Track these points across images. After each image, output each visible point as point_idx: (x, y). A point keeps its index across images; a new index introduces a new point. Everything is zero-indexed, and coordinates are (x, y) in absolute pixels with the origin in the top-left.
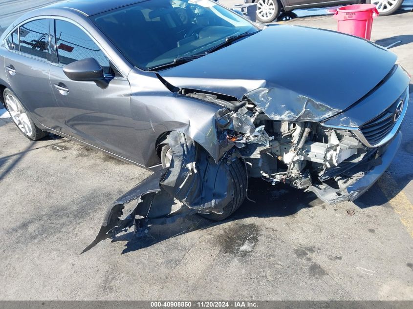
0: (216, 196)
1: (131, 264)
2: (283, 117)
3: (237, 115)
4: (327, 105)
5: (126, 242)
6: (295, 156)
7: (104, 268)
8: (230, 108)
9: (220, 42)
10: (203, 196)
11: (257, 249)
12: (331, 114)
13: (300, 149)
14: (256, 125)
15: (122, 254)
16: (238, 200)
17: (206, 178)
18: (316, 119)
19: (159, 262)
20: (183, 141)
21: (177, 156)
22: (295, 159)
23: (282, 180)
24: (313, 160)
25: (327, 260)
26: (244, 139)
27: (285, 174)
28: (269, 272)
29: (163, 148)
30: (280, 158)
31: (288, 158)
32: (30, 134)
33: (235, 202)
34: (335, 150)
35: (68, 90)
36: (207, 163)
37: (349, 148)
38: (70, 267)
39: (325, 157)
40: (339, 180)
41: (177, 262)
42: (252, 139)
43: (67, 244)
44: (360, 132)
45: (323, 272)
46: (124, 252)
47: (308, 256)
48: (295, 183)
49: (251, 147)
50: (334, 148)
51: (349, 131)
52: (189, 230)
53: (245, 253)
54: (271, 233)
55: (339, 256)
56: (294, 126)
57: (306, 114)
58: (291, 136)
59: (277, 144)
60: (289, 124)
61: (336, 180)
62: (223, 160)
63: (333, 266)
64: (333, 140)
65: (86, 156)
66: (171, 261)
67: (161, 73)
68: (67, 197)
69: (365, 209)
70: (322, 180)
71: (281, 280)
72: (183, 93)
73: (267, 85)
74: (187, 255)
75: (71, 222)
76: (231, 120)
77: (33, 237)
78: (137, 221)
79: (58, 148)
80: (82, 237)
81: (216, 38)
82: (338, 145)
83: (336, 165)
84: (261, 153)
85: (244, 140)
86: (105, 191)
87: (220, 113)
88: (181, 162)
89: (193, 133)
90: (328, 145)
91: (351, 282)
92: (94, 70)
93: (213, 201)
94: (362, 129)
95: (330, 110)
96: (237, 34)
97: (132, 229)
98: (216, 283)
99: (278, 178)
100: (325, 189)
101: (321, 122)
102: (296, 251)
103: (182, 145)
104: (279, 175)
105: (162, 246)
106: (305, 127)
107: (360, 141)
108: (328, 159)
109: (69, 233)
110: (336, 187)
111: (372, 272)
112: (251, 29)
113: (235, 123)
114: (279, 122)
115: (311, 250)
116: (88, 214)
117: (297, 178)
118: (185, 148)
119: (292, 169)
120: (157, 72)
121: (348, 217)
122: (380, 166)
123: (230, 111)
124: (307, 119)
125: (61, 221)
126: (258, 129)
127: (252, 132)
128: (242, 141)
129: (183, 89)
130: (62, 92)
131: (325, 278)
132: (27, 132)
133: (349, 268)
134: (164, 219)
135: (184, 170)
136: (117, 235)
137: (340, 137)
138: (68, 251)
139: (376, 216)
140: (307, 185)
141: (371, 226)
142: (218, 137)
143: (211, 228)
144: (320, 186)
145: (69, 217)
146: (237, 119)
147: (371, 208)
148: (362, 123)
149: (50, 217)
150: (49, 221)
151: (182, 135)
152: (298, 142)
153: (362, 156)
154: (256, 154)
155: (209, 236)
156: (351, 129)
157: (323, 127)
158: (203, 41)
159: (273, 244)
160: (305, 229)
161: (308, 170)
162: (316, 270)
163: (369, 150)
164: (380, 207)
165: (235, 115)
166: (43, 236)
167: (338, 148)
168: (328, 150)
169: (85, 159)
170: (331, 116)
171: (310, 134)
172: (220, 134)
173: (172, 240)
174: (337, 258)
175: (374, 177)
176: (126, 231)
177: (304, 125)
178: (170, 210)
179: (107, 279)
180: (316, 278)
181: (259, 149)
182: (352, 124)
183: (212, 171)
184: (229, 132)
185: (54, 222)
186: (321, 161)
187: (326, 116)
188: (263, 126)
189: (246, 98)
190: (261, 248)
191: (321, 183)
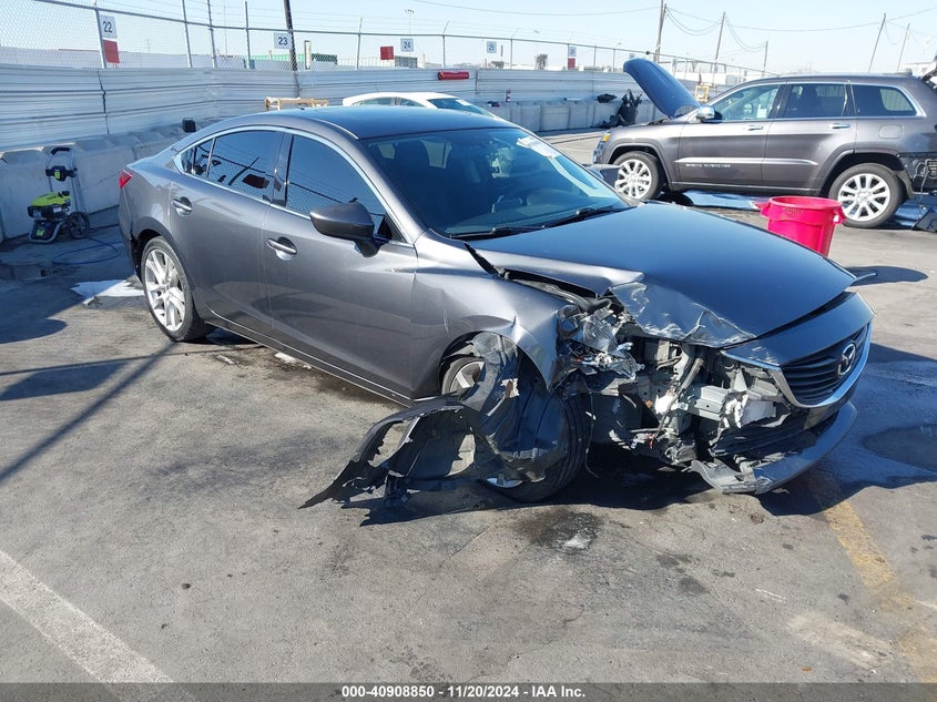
0: (539, 444)
1: (378, 541)
2: (664, 331)
3: (592, 319)
4: (733, 325)
5: (368, 511)
6: (674, 402)
7: (331, 542)
8: (583, 306)
9: (567, 214)
10: (519, 440)
11: (595, 547)
12: (737, 338)
13: (684, 390)
14: (620, 339)
15: (361, 525)
16: (571, 466)
17: (525, 415)
18: (714, 344)
19: (427, 544)
20: (499, 346)
21: (491, 364)
22: (674, 407)
23: (648, 441)
24: (702, 414)
25: (709, 574)
26: (598, 359)
27: (653, 432)
28: (612, 579)
29: (452, 365)
30: (648, 404)
31: (662, 404)
32: (173, 328)
33: (564, 468)
34: (740, 400)
35: (294, 251)
36: (530, 388)
37: (763, 400)
38: (270, 534)
39: (723, 409)
40: (741, 461)
41: (458, 548)
42: (608, 360)
43: (261, 502)
44: (781, 374)
45: (700, 589)
46: (365, 523)
47: (680, 567)
48: (669, 453)
49: (605, 375)
50: (738, 396)
51: (764, 370)
52: (476, 508)
53: (575, 551)
54: (619, 529)
55: (730, 572)
56: (679, 353)
57: (699, 334)
58: (670, 370)
59: (646, 380)
60: (671, 349)
61: (737, 461)
62: (558, 390)
63: (719, 583)
64: (739, 384)
65: (283, 379)
66: (446, 545)
67: (472, 244)
68: (256, 436)
69: (781, 517)
70: (713, 454)
71: (634, 591)
72: (506, 276)
73: (646, 279)
74: (474, 541)
75: (265, 473)
76: (581, 325)
77: (198, 486)
78: (390, 477)
79: (227, 360)
80: (288, 495)
81: (561, 207)
82: (744, 393)
83: (739, 425)
84: (621, 388)
85: (596, 363)
86: (324, 435)
87: (566, 311)
88: (496, 375)
89: (518, 335)
90: (730, 390)
91: (745, 606)
92: (357, 223)
93: (535, 450)
94: (786, 370)
95: (736, 332)
96: (595, 207)
97: (379, 493)
98: (523, 582)
99: (641, 438)
100: (717, 467)
101: (722, 348)
102: (659, 558)
103: (499, 353)
104: (645, 432)
105: (432, 523)
106: (696, 358)
107: (780, 391)
108: (727, 412)
109: (263, 487)
110: (736, 468)
111: (781, 599)
112: (618, 203)
113: (585, 332)
114: (656, 340)
115: (685, 559)
116: (297, 465)
117: (673, 444)
118: (503, 356)
119: (667, 426)
120: (466, 241)
121: (751, 526)
122: (812, 448)
123: (582, 311)
124: (701, 342)
125: (248, 470)
126: (621, 347)
127: (611, 348)
128: (592, 363)
129: (507, 270)
130: (280, 254)
131: (703, 597)
132: (169, 324)
133: (744, 589)
134: (437, 482)
135: (497, 387)
136: (353, 499)
137: (749, 380)
138: (264, 512)
139: (798, 529)
140: (688, 459)
141: (788, 540)
142: (558, 349)
143: (516, 510)
144: (710, 464)
145: (260, 464)
146: (591, 325)
147: (791, 517)
148: (786, 361)
149: (225, 461)
150: (224, 466)
151: (499, 338)
152: (682, 380)
153: (783, 418)
154: (612, 389)
155: (511, 520)
156: (767, 367)
157: (724, 358)
158: (532, 209)
159: (621, 544)
160: (677, 531)
161: (692, 435)
162: (690, 586)
163: (794, 408)
164: (808, 518)
165: (588, 319)
166: (216, 486)
167: (745, 398)
168: (729, 398)
169: (281, 384)
170: (739, 341)
171: (702, 369)
172: (560, 344)
173: (449, 517)
174: (726, 574)
175: (799, 464)
176: (370, 492)
177: (696, 351)
178: (449, 468)
179: (337, 556)
180: (689, 595)
181: (616, 383)
182: (769, 360)
183: (537, 402)
184: (575, 344)
185: (233, 468)
186: (716, 417)
187: (731, 340)
188: (630, 344)
189: (611, 294)
190: (601, 547)
191: (711, 460)
